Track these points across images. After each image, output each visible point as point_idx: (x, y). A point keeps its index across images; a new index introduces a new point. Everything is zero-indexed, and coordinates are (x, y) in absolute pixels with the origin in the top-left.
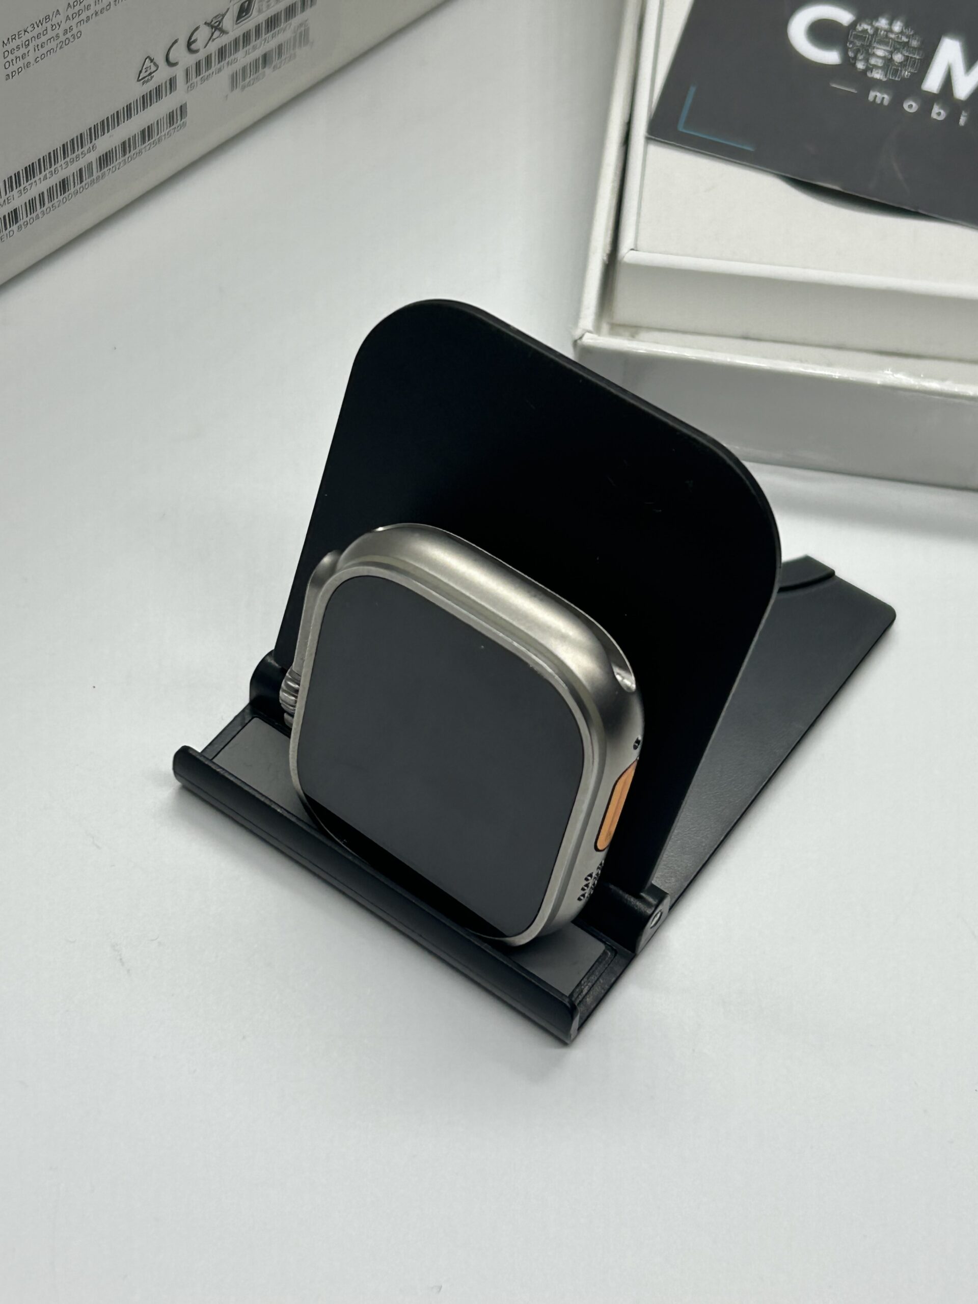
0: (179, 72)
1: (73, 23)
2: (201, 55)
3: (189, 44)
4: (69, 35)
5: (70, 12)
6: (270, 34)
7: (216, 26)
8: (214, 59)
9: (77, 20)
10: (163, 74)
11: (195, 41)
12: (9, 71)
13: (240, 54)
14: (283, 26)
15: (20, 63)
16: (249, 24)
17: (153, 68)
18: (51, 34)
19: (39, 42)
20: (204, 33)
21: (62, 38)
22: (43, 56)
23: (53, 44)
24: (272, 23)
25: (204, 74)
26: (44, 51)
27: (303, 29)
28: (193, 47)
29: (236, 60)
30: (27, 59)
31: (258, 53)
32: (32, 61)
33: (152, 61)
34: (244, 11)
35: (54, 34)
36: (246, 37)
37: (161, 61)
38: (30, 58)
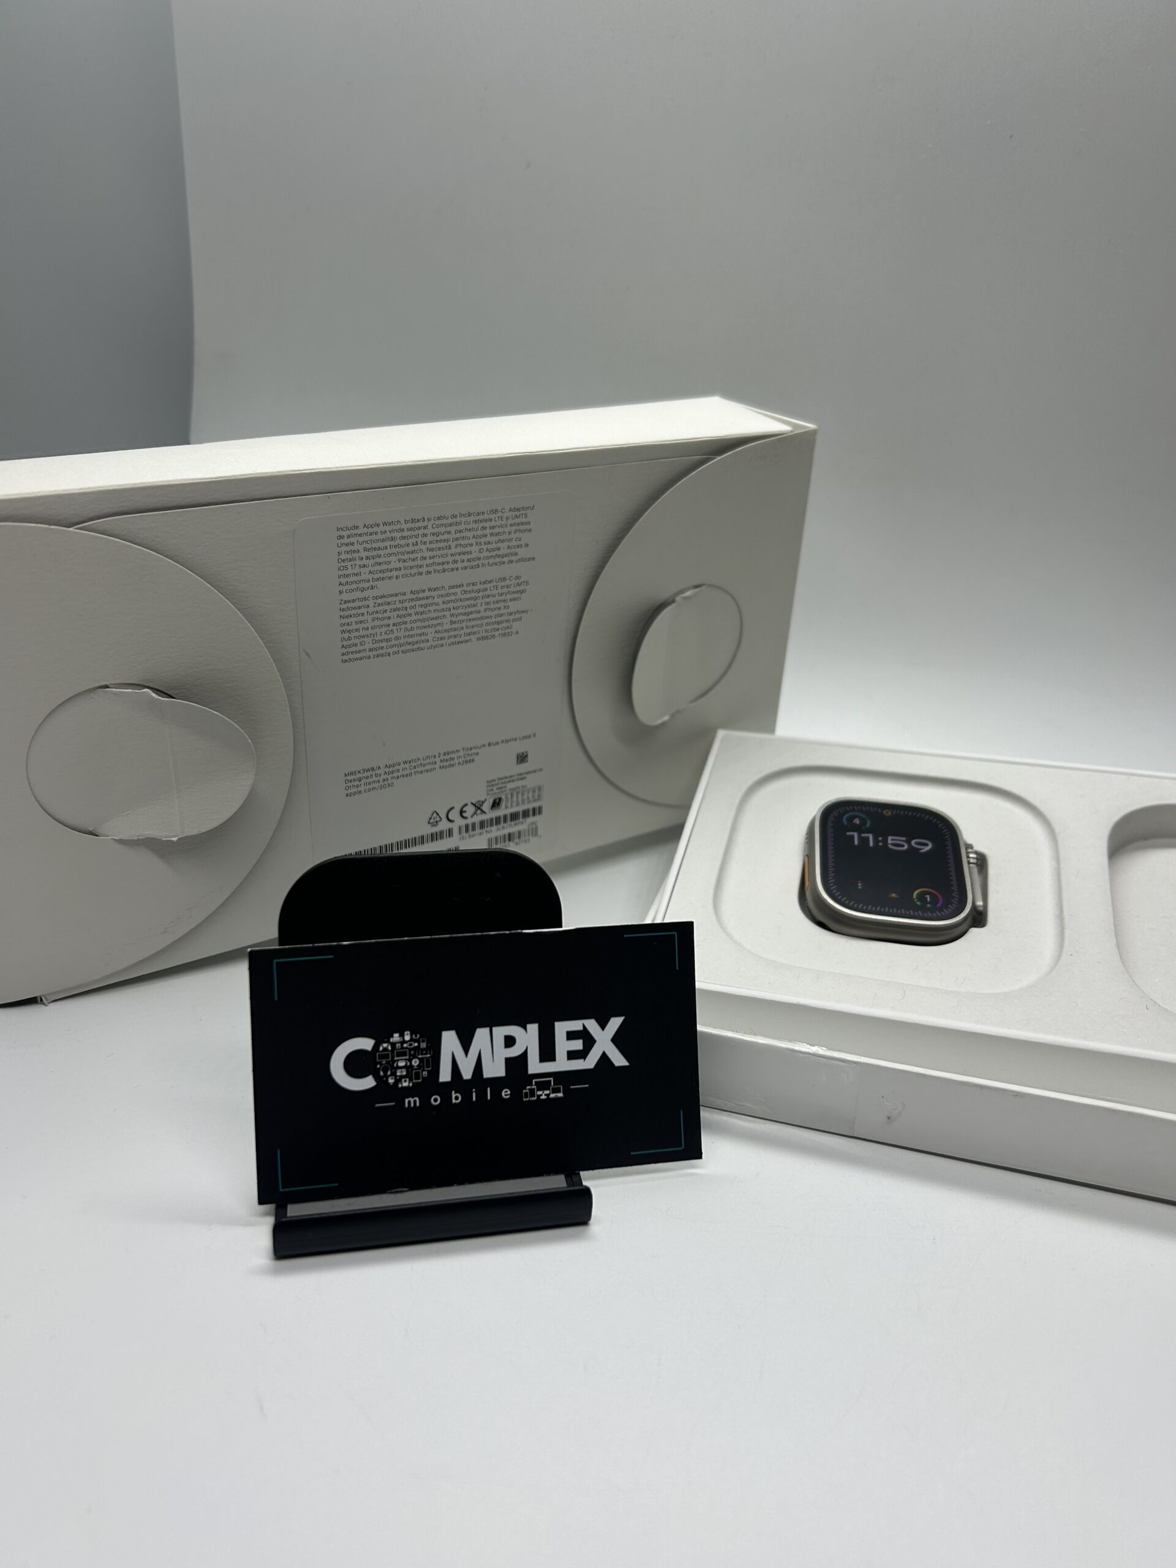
0: (455, 827)
1: (389, 777)
2: (469, 821)
3: (462, 812)
4: (386, 783)
5: (387, 770)
6: (513, 823)
7: (478, 807)
8: (477, 826)
9: (391, 775)
10: (444, 825)
11: (465, 812)
12: (348, 792)
13: (494, 828)
14: (521, 820)
15: (355, 790)
16: (500, 812)
17: (438, 819)
18: (374, 778)
19: (368, 781)
20: (470, 810)
21: (382, 783)
22: (369, 790)
23: (376, 785)
24: (514, 817)
25: (471, 832)
26: (371, 787)
27: (534, 826)
28: (464, 815)
29: (491, 831)
30: (359, 789)
31: (506, 832)
32: (363, 791)
33: (438, 814)
34: (496, 804)
35: (377, 779)
36: (498, 821)
37: (443, 816)
38: (362, 788)
